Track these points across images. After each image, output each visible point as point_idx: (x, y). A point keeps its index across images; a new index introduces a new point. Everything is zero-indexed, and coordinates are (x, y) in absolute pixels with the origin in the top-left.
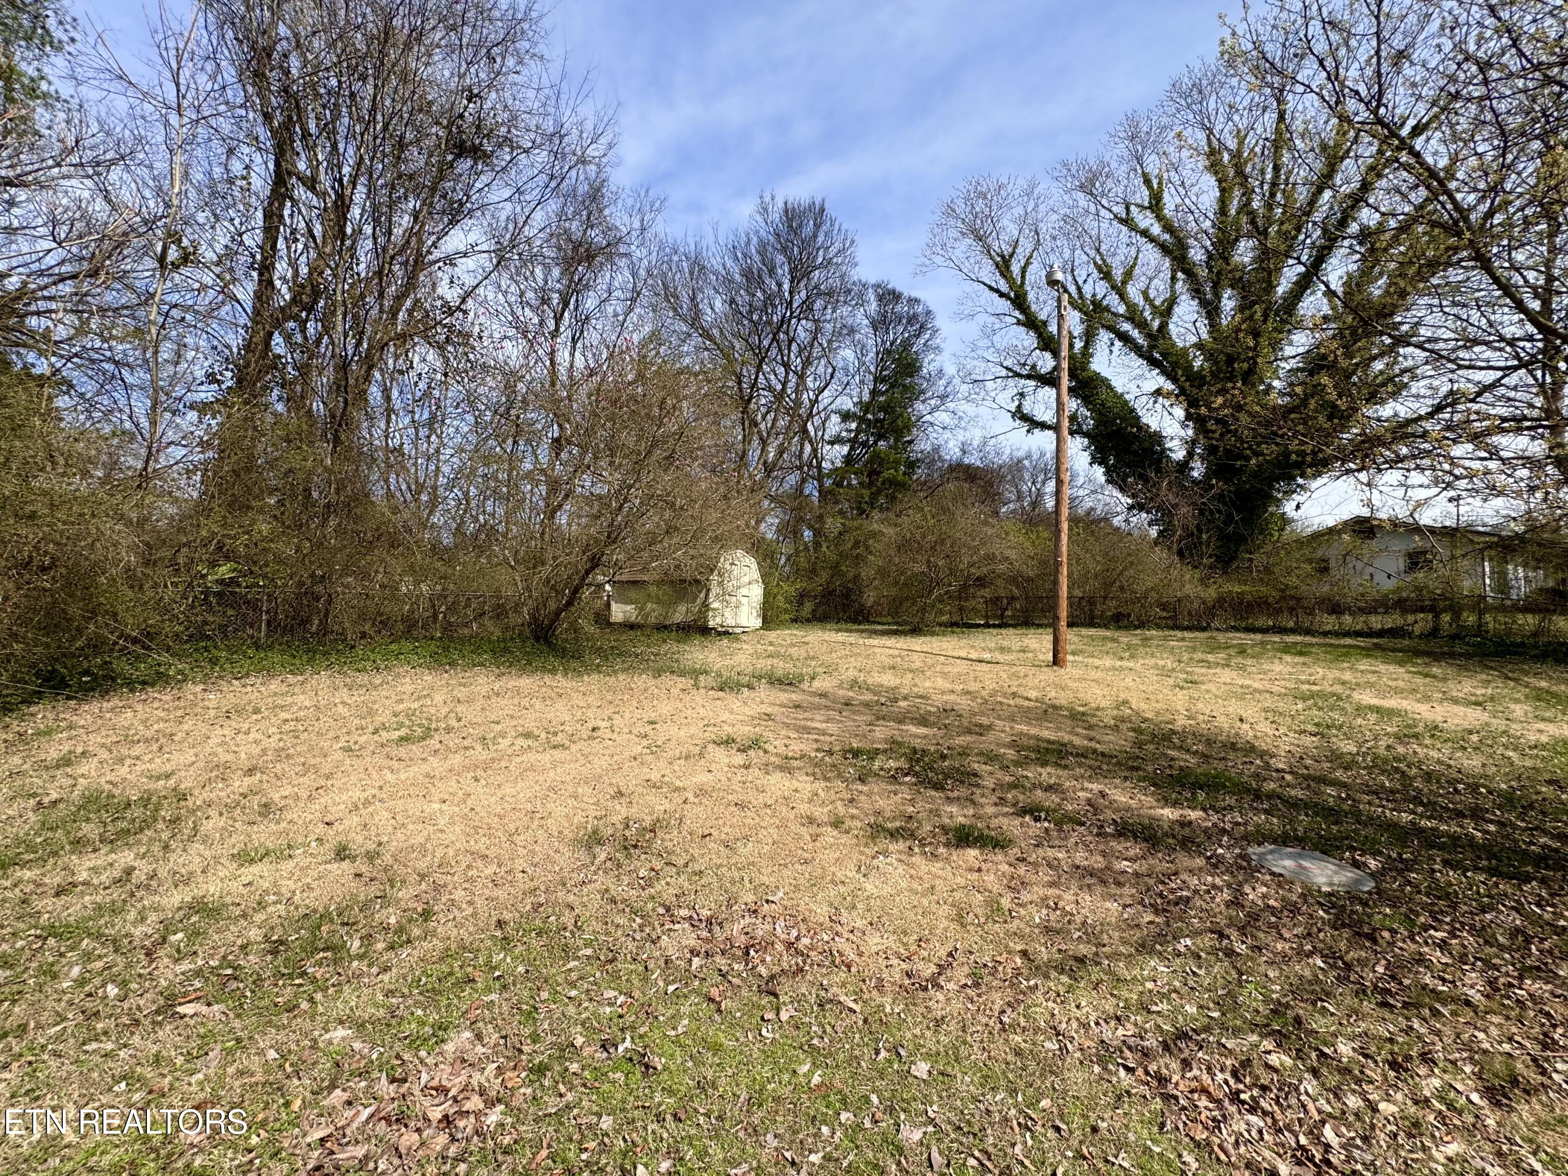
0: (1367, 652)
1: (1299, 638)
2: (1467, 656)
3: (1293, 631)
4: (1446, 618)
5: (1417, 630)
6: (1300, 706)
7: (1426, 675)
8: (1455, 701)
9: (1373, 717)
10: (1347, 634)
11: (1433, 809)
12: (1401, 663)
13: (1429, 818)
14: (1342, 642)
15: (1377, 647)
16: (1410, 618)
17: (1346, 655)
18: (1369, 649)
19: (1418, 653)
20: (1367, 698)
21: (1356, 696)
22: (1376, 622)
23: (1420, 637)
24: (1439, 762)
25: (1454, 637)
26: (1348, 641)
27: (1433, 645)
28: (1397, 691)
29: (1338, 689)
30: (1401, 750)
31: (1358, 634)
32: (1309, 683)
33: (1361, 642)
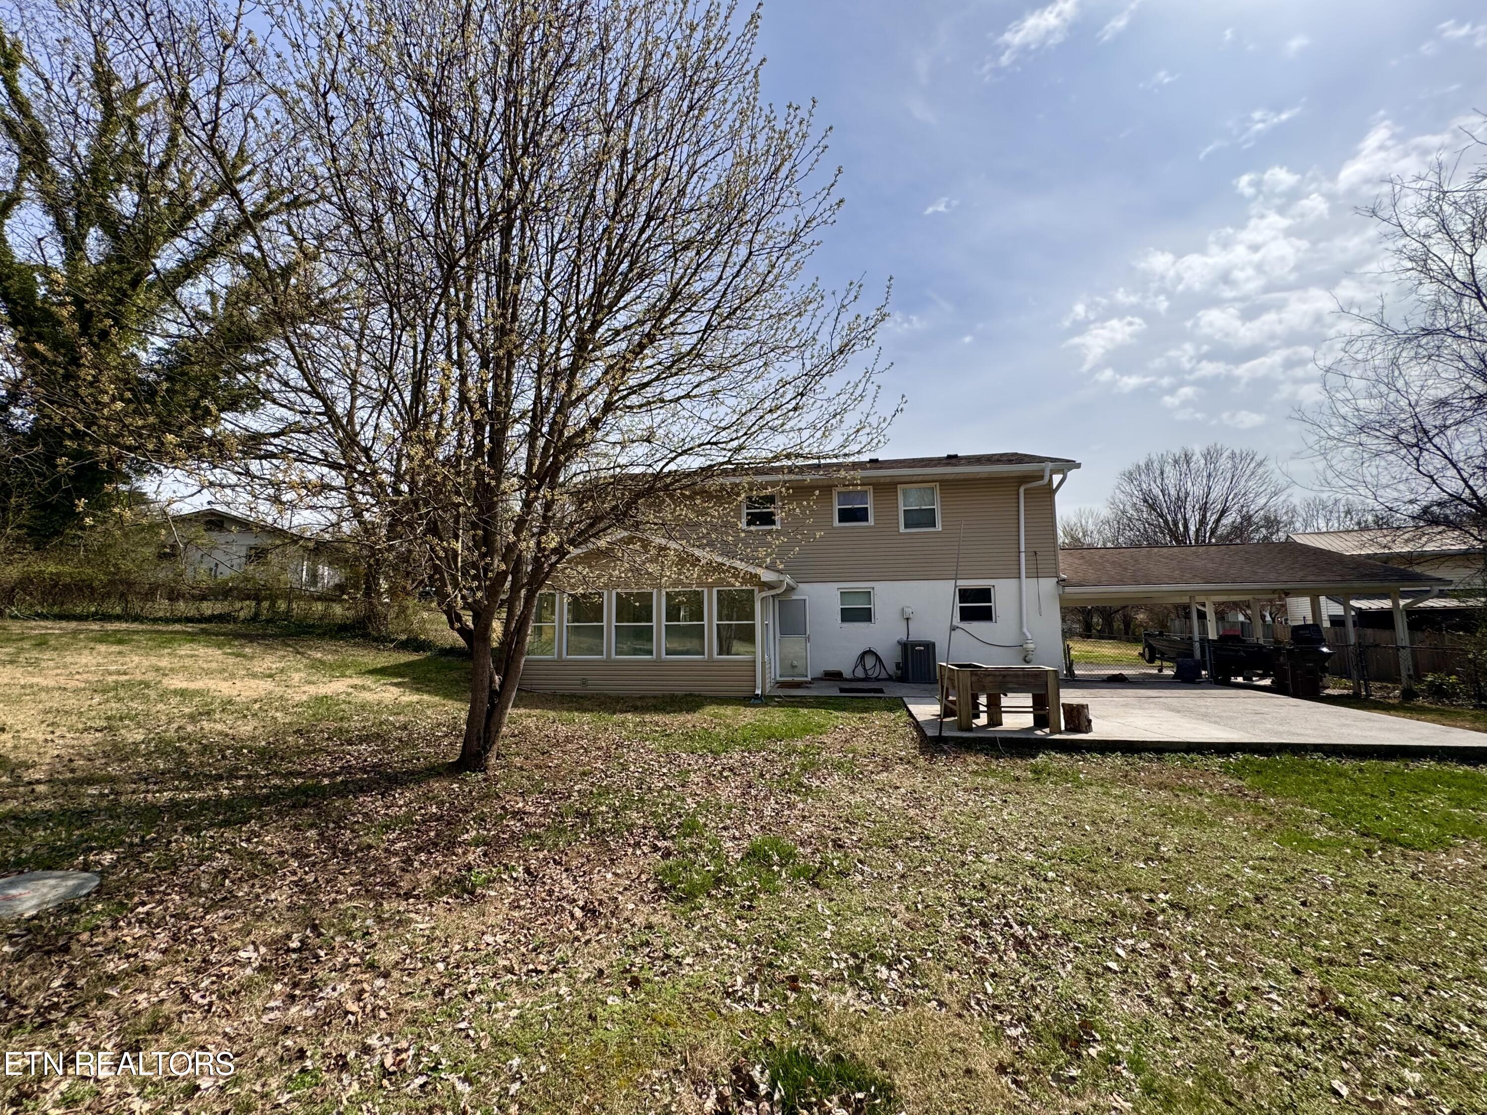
0: (192, 638)
1: (124, 626)
2: (274, 636)
3: (118, 618)
4: (265, 604)
5: (242, 614)
6: (97, 700)
7: (238, 655)
8: (254, 676)
9: (174, 701)
10: (178, 620)
11: (196, 780)
12: (219, 646)
13: (188, 790)
14: (170, 628)
15: (204, 631)
16: (238, 605)
17: (170, 641)
18: (196, 634)
19: (237, 636)
20: (177, 683)
21: (166, 682)
22: (208, 608)
23: (243, 621)
24: (220, 733)
25: (268, 621)
26: (178, 627)
27: (252, 629)
28: (208, 673)
29: (150, 676)
30: (190, 728)
31: (189, 620)
32: (118, 673)
33: (189, 628)
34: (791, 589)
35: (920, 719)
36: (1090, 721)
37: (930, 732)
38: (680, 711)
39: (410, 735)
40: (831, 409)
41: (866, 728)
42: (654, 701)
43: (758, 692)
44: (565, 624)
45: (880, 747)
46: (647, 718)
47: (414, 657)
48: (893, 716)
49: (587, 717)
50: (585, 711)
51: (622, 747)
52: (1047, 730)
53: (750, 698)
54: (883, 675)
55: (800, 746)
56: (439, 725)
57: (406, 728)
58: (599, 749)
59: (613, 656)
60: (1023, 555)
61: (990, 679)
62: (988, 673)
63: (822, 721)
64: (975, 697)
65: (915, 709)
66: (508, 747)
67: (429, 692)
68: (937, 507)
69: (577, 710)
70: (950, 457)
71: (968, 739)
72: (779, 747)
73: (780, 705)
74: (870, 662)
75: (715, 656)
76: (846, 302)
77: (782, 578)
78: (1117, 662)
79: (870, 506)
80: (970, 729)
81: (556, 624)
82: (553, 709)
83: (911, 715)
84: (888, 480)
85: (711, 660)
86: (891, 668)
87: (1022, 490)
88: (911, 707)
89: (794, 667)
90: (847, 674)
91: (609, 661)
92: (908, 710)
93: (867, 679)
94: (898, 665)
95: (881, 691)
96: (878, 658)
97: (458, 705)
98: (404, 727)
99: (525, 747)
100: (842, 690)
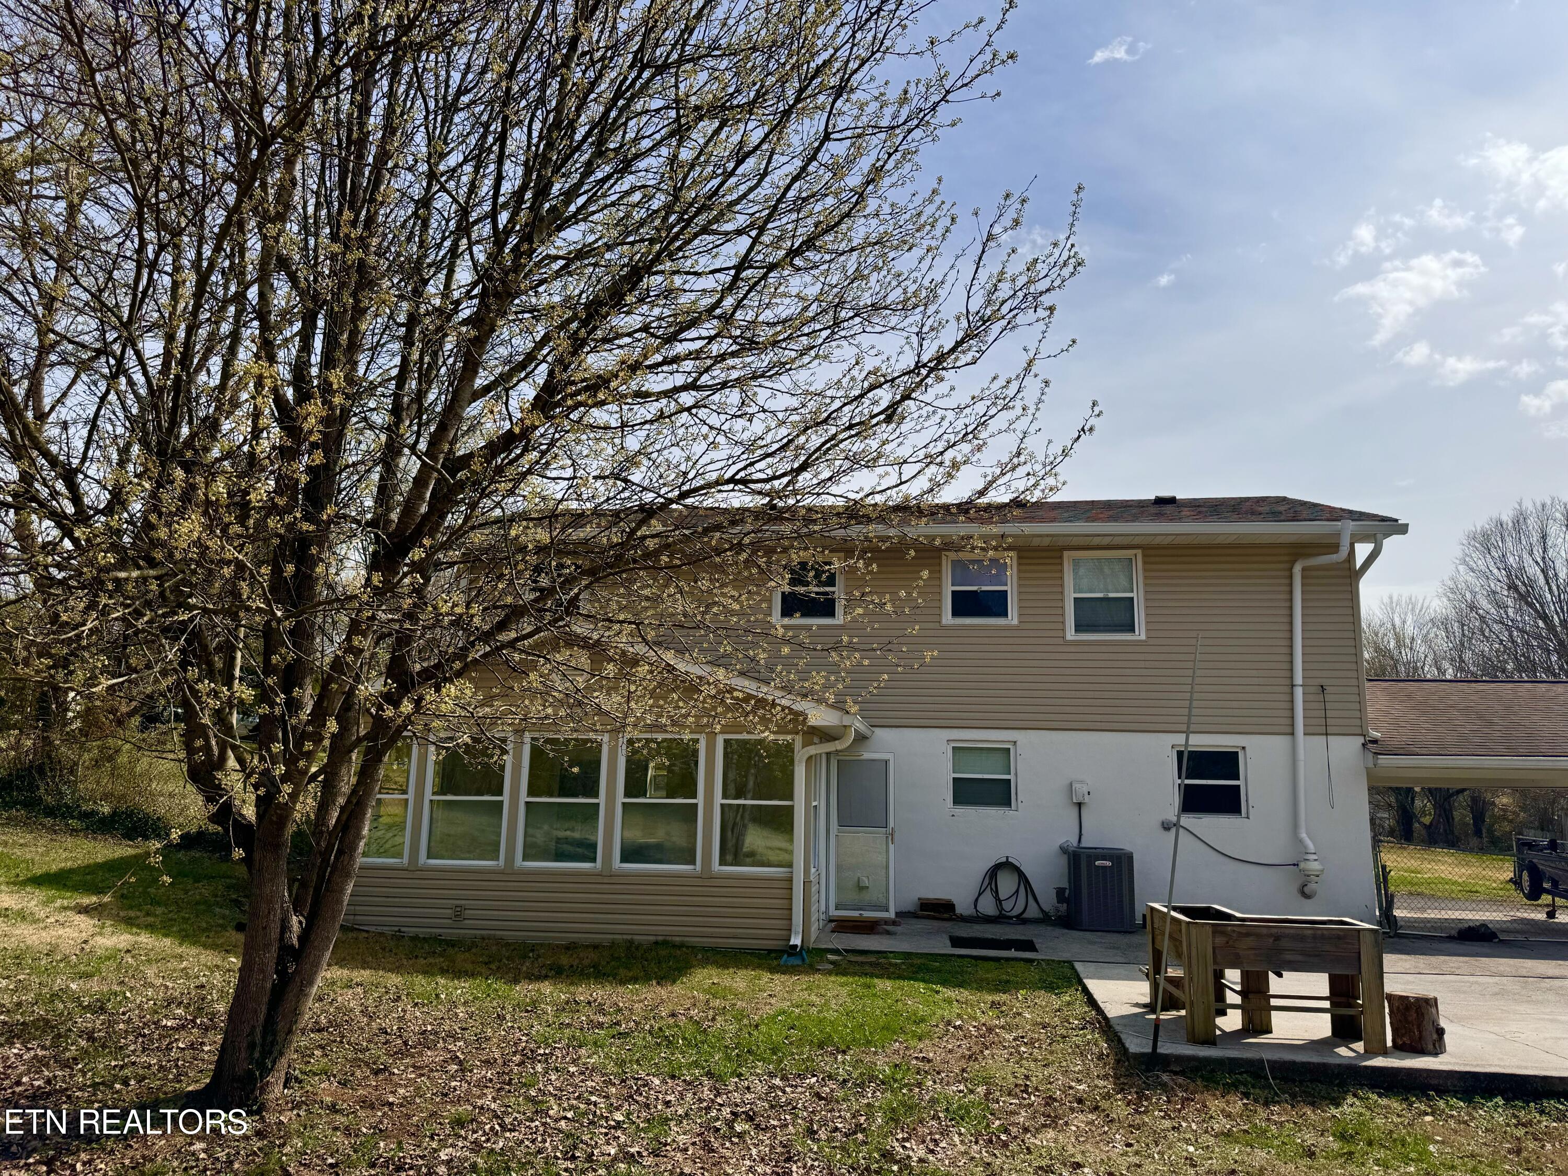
34: (861, 738)
35: (1113, 1011)
36: (1441, 1032)
37: (1136, 1045)
38: (645, 978)
39: (110, 1024)
40: (959, 425)
41: (1007, 1028)
42: (593, 956)
43: (796, 940)
44: (428, 796)
45: (1038, 1074)
46: (582, 993)
47: (123, 850)
48: (1056, 1002)
49: (462, 988)
50: (458, 974)
51: (534, 1060)
52: (1359, 1046)
53: (782, 952)
54: (1033, 912)
55: (883, 1066)
56: (170, 1002)
57: (103, 1009)
58: (488, 1063)
59: (519, 862)
60: (1299, 692)
61: (1250, 941)
62: (1248, 930)
63: (922, 1010)
64: (1220, 975)
65: (1097, 987)
66: (306, 1055)
67: (151, 928)
68: (1138, 596)
69: (443, 972)
70: (1160, 501)
71: (1207, 1061)
72: (842, 1065)
73: (839, 970)
74: (1007, 884)
75: (716, 867)
76: (997, 229)
77: (847, 720)
78: (1469, 895)
79: (1011, 588)
80: (1211, 1041)
81: (411, 796)
82: (397, 969)
83: (1092, 1002)
84: (1046, 542)
85: (707, 876)
86: (1048, 900)
87: (1297, 569)
88: (1091, 984)
89: (861, 888)
90: (963, 907)
91: (509, 874)
92: (1086, 991)
93: (1001, 918)
94: (1060, 892)
95: (1029, 946)
96: (1022, 877)
97: (209, 957)
98: (99, 1008)
99: (341, 1054)
100: (956, 942)
